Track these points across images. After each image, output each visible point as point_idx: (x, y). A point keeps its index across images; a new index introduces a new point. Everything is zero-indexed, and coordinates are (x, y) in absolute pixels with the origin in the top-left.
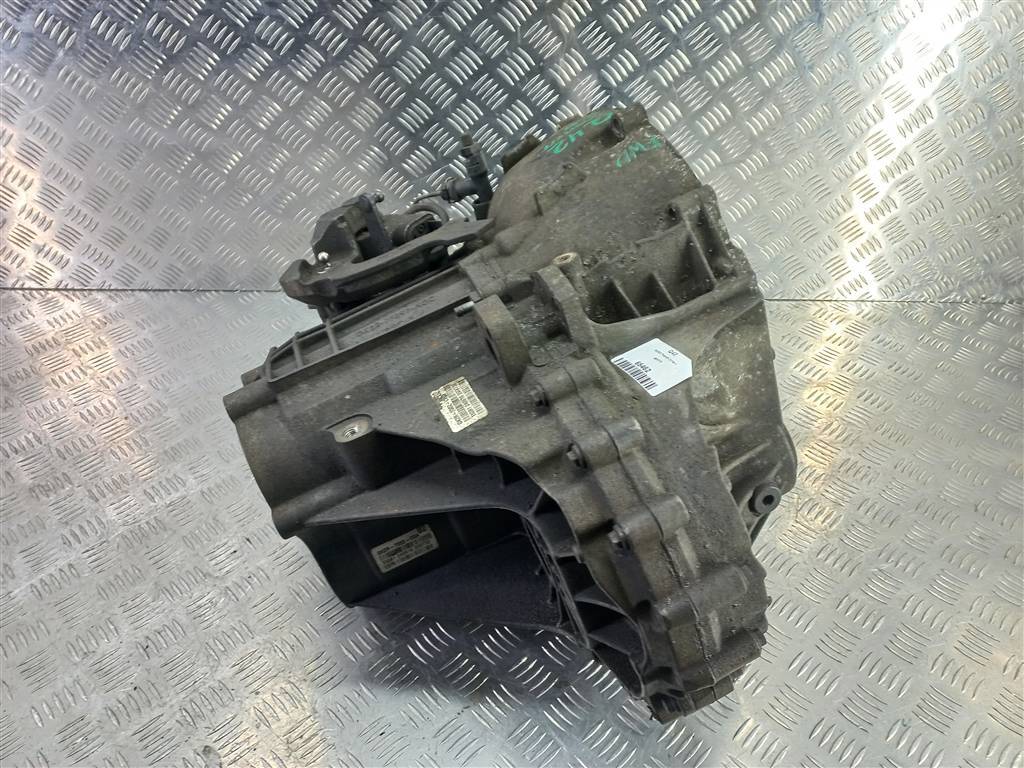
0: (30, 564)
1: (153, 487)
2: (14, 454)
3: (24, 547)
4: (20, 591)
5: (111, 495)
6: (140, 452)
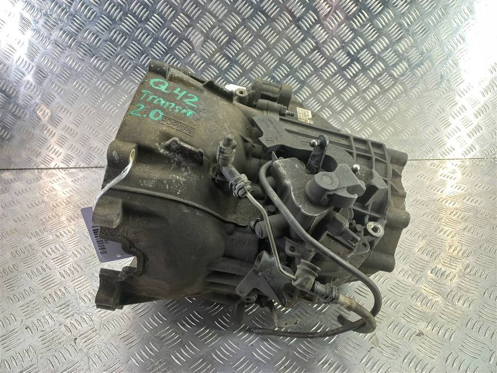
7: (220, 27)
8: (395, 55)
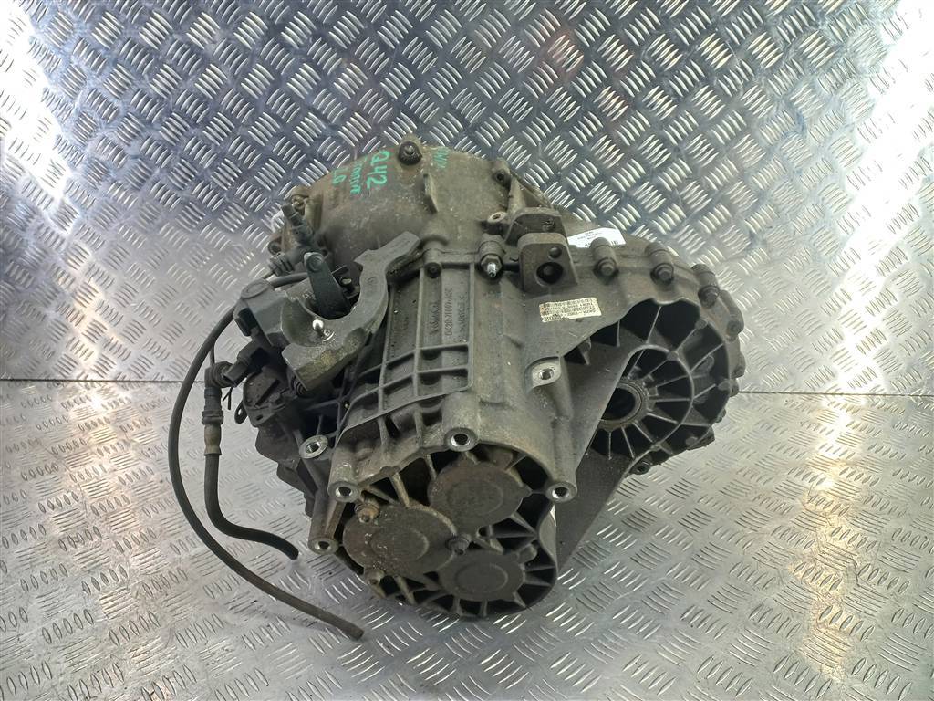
0: (45, 609)
1: (179, 541)
2: (50, 510)
3: (44, 593)
4: (31, 634)
5: (137, 547)
6: (171, 510)
7: (334, 138)
8: (658, 194)
